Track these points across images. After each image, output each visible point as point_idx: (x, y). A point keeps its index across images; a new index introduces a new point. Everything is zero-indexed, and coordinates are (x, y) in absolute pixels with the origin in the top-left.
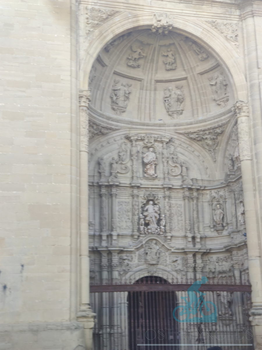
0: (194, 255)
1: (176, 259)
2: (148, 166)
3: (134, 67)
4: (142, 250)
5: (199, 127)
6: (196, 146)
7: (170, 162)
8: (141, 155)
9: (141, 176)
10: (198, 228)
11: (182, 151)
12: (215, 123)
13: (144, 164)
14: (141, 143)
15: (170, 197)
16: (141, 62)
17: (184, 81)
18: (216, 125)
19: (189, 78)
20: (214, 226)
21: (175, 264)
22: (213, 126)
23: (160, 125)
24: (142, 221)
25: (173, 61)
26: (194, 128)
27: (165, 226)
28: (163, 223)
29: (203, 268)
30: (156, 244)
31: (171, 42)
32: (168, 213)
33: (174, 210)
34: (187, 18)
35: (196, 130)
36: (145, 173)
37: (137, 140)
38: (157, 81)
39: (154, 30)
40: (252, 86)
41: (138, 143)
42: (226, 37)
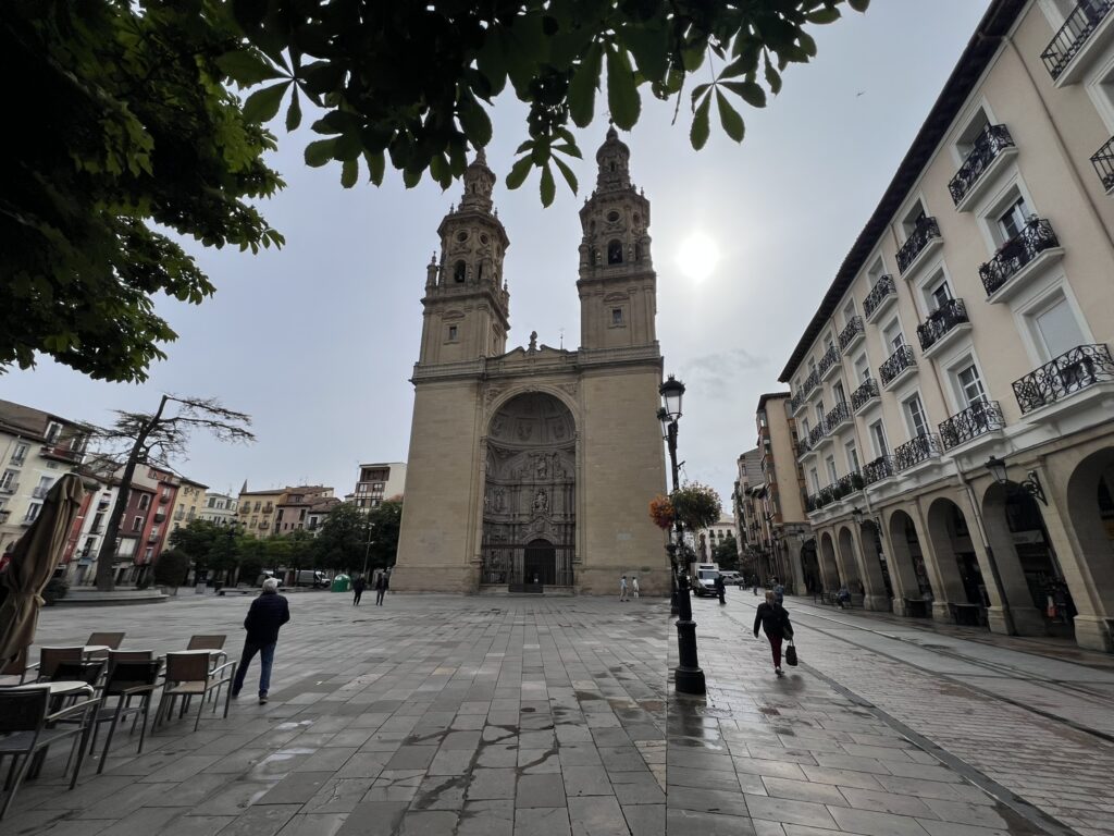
1: (554, 528)
2: (541, 472)
4: (534, 523)
5: (570, 444)
7: (555, 468)
8: (537, 465)
9: (537, 478)
13: (539, 471)
14: (538, 457)
23: (549, 445)
26: (567, 445)
27: (548, 508)
28: (547, 506)
32: (551, 500)
34: (547, 385)
36: (539, 475)
37: (535, 456)
38: (547, 419)
40: (581, 422)
42: (568, 392)
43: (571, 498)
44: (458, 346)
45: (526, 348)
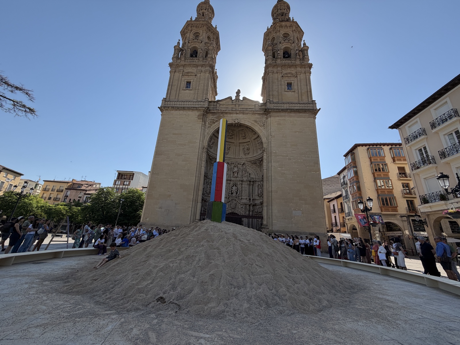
0: (250, 206)
1: (242, 206)
2: (235, 173)
3: (231, 138)
4: (230, 203)
5: (254, 158)
6: (254, 166)
7: (243, 172)
8: (232, 169)
9: (232, 176)
10: (252, 196)
11: (248, 167)
12: (259, 157)
13: (233, 172)
14: (233, 165)
15: (242, 184)
16: (233, 136)
17: (249, 142)
18: (259, 158)
19: (250, 141)
20: (258, 195)
21: (242, 208)
22: (258, 158)
23: (240, 158)
24: (230, 192)
25: (244, 135)
26: (252, 159)
27: (239, 195)
28: (238, 193)
29: (253, 211)
30: (235, 201)
31: (242, 129)
32: (240, 190)
33: (243, 189)
34: (246, 120)
35: (253, 160)
36: (234, 175)
37: (231, 164)
38: (240, 143)
39: (234, 125)
40: (268, 142)
41: (232, 165)
42: (260, 125)
43: (253, 190)
44: (192, 92)
45: (234, 98)
